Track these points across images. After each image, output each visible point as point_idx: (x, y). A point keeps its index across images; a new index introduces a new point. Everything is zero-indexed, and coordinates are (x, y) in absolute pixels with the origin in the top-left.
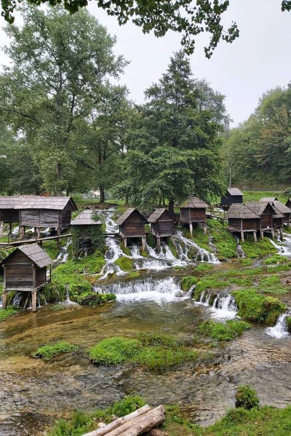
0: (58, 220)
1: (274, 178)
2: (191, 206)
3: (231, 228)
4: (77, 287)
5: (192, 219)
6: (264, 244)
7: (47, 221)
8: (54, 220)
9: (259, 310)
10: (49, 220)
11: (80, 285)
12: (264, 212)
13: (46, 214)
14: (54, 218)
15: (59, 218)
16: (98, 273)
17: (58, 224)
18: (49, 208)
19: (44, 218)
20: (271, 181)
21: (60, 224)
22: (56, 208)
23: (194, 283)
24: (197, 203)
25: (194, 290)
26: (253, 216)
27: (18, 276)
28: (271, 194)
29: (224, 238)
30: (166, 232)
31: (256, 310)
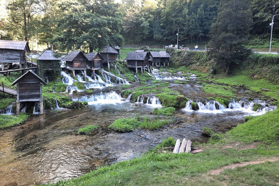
0: (19, 58)
1: (132, 40)
2: (108, 52)
3: (130, 66)
4: (61, 98)
5: (109, 60)
6: (146, 74)
7: (10, 58)
8: (16, 57)
9: (175, 101)
10: (11, 57)
11: (63, 97)
12: (146, 57)
13: (9, 53)
14: (16, 55)
15: (21, 56)
16: (64, 91)
17: (19, 61)
18: (12, 48)
19: (7, 56)
20: (130, 42)
21: (21, 60)
22: (18, 48)
23: (130, 93)
24: (111, 50)
25: (132, 96)
26: (141, 59)
27: (29, 91)
28: (133, 49)
29: (127, 72)
30: (97, 67)
31: (174, 101)
